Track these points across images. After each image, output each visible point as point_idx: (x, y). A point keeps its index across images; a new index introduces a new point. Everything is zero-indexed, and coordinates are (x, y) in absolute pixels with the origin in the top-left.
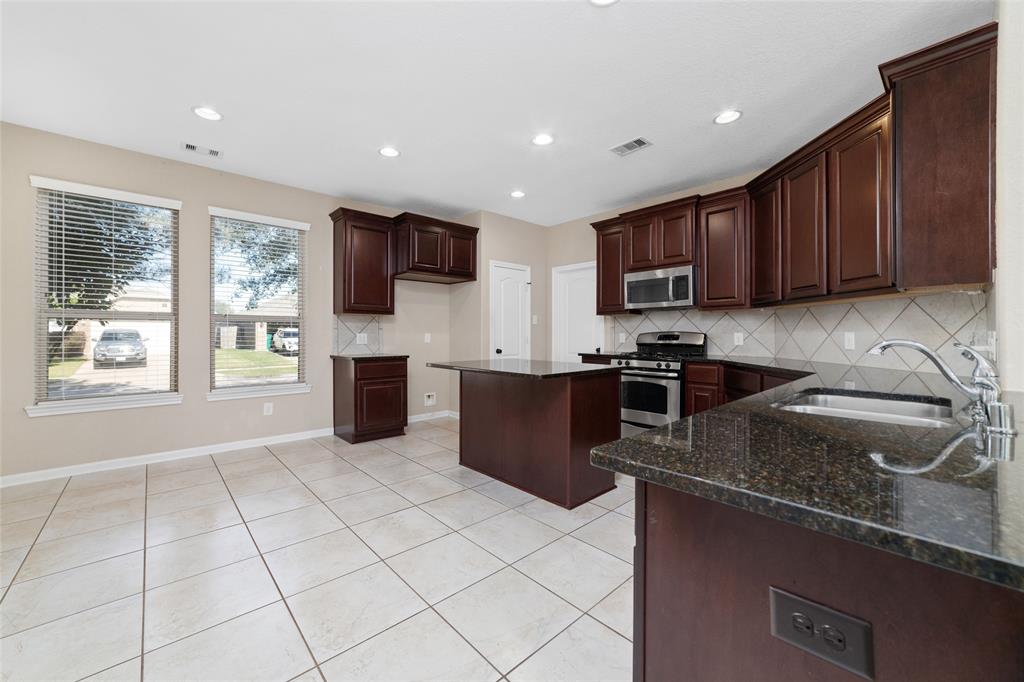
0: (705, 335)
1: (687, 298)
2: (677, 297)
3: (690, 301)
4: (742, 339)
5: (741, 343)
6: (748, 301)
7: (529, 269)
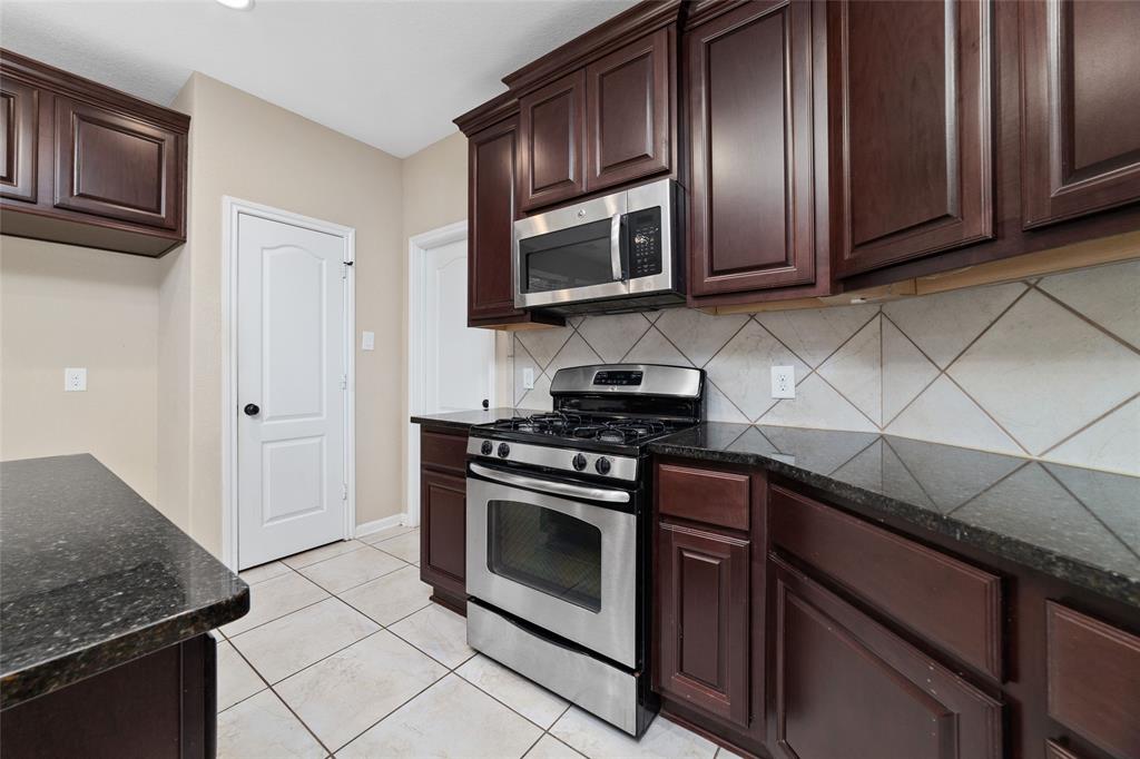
0: (703, 374)
1: (658, 270)
2: (633, 269)
3: (663, 281)
4: (791, 383)
5: (790, 392)
6: (824, 271)
7: (350, 234)
